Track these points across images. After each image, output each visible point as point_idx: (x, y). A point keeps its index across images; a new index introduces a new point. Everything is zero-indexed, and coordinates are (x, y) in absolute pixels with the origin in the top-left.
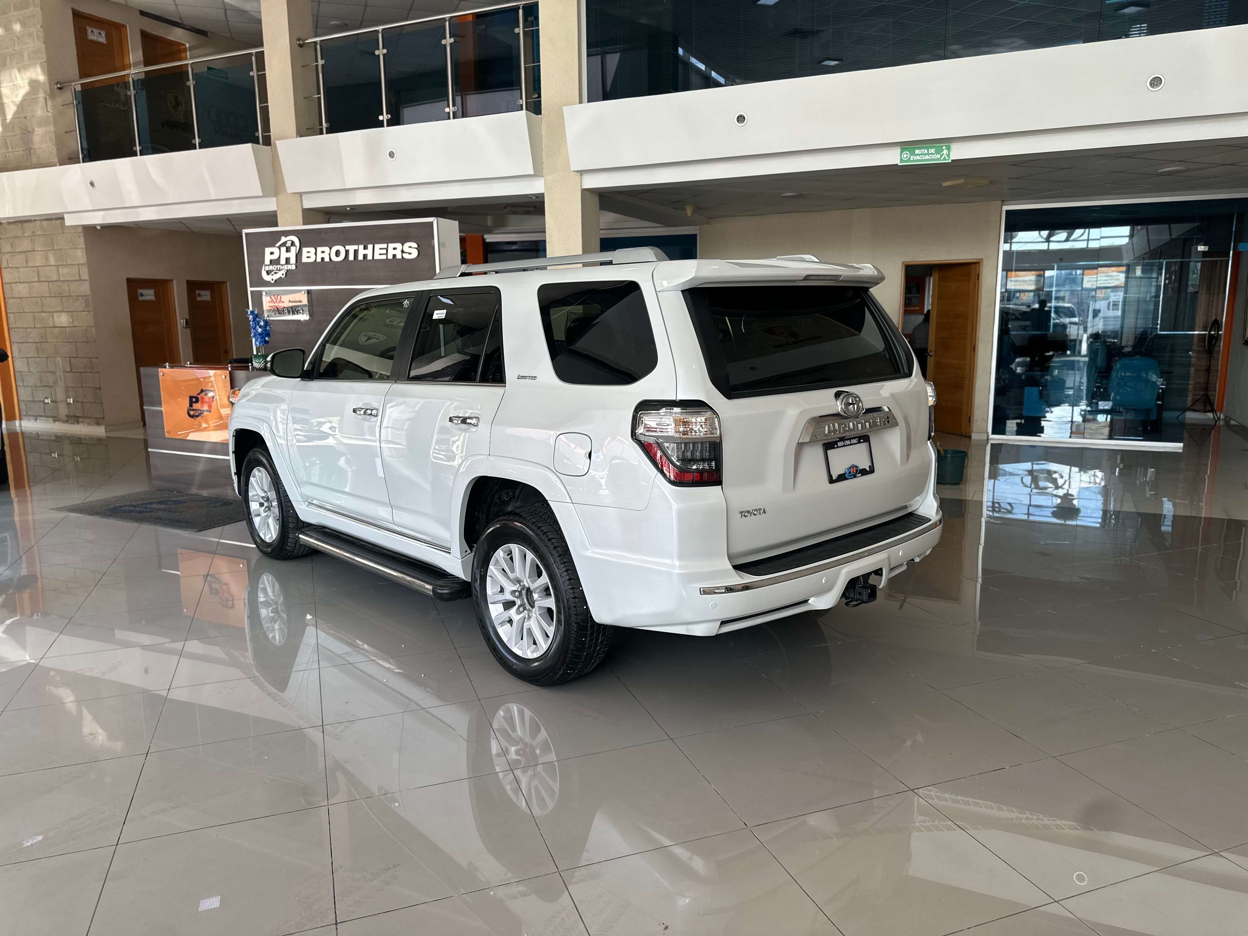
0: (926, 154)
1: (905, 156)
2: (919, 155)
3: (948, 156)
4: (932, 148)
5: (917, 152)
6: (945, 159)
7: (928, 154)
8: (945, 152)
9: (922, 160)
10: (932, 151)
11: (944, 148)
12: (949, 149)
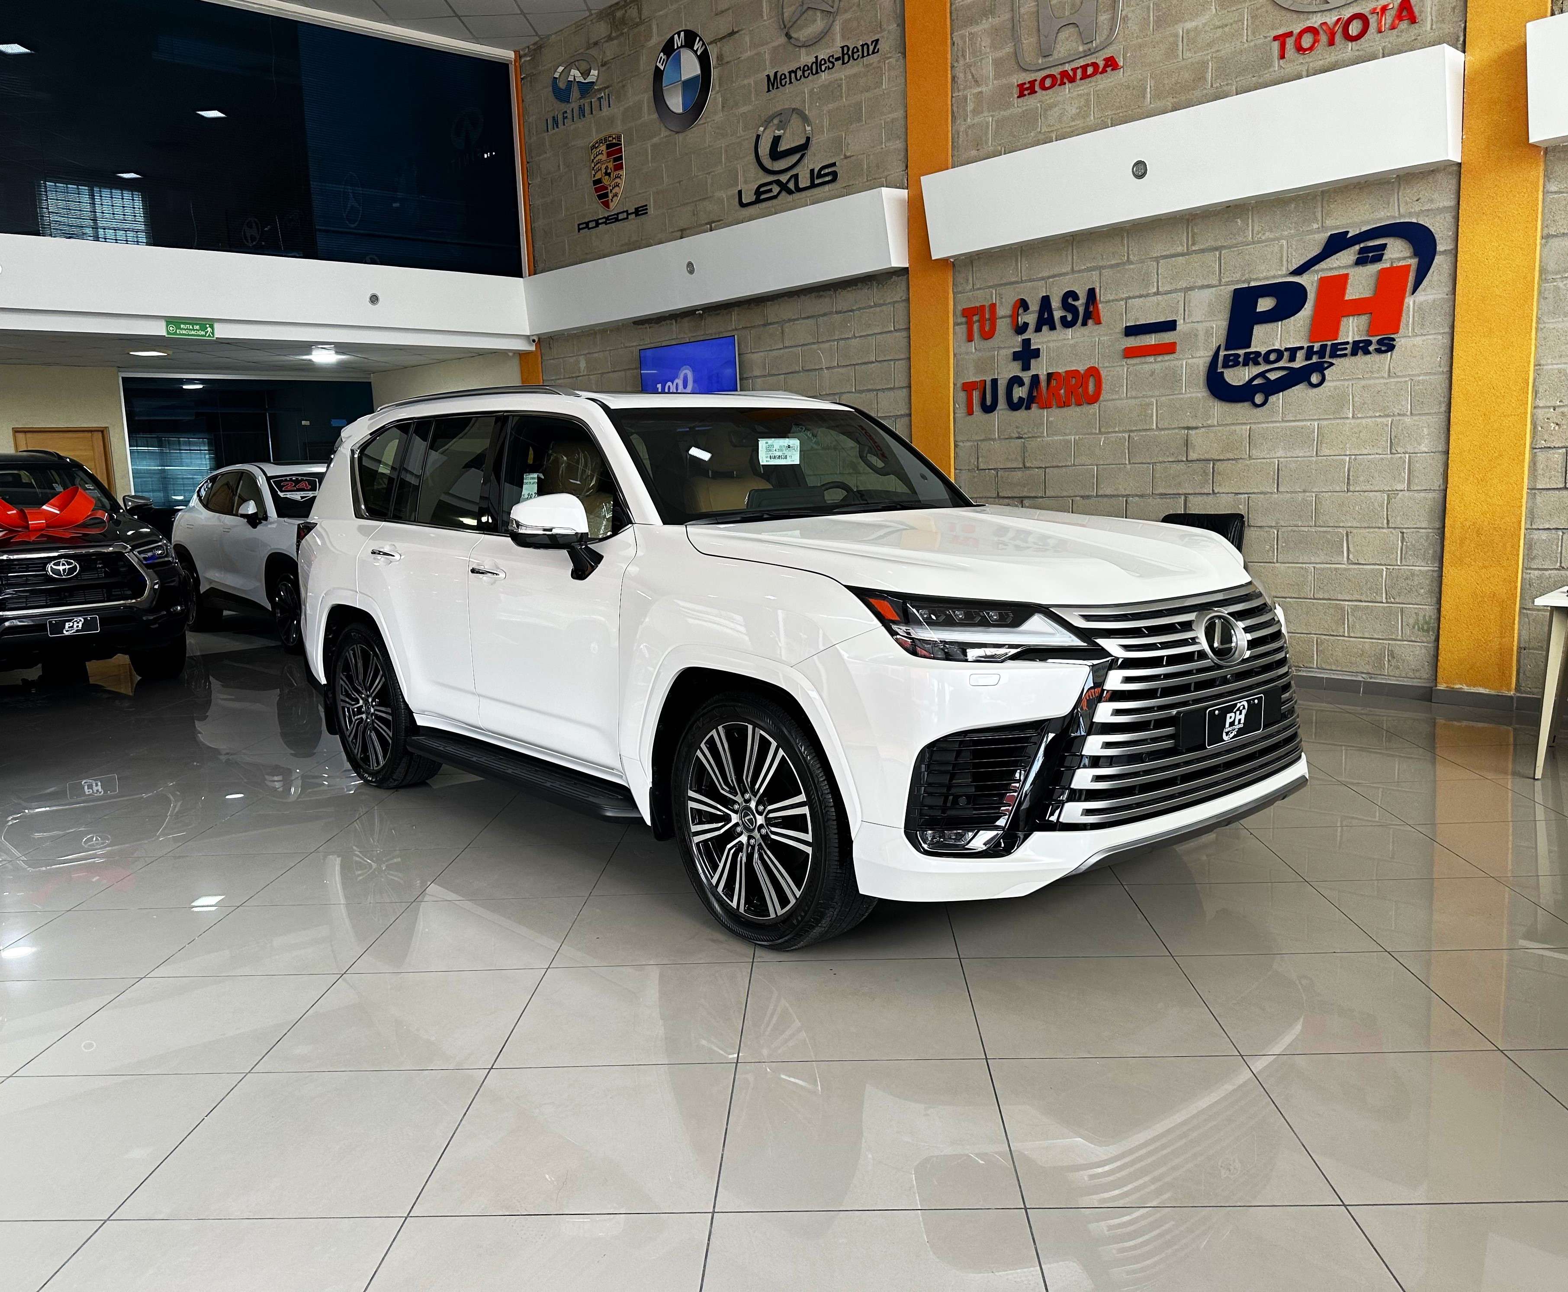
0: (190, 330)
1: (171, 328)
2: (185, 330)
3: (213, 333)
4: (197, 324)
5: (182, 326)
6: (209, 336)
7: (194, 330)
8: (209, 329)
9: (189, 335)
10: (198, 327)
11: (208, 326)
12: (212, 327)
